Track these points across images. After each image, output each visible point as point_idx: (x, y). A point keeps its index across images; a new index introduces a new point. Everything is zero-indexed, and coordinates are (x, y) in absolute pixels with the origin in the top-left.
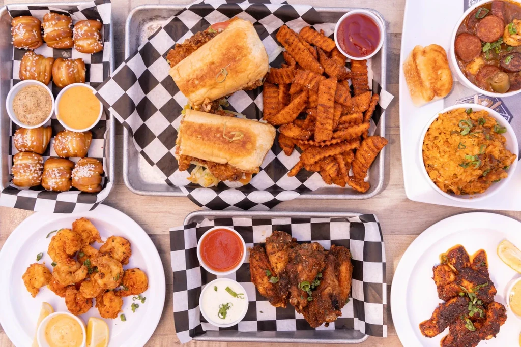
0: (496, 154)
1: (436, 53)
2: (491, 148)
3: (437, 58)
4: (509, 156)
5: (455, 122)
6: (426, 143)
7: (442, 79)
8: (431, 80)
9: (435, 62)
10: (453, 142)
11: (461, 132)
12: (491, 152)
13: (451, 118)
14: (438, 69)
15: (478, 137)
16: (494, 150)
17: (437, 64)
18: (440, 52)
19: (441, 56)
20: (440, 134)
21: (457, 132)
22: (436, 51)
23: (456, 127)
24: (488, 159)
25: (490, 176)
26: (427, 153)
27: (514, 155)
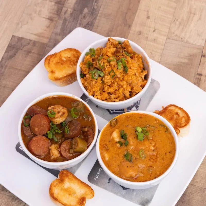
0: (113, 50)
1: (51, 62)
2: (109, 54)
3: (54, 62)
4: (111, 43)
5: (94, 82)
6: (114, 100)
7: (69, 57)
8: (72, 65)
9: (58, 63)
10: (110, 81)
11: (101, 77)
12: (112, 54)
13: (90, 86)
14: (63, 60)
15: (104, 63)
16: (110, 52)
17: (59, 61)
18: (49, 60)
19: (52, 59)
20: (104, 92)
21: (101, 80)
22: (49, 63)
23: (98, 80)
24: (118, 55)
25: (130, 51)
26: (121, 97)
27: (109, 40)
